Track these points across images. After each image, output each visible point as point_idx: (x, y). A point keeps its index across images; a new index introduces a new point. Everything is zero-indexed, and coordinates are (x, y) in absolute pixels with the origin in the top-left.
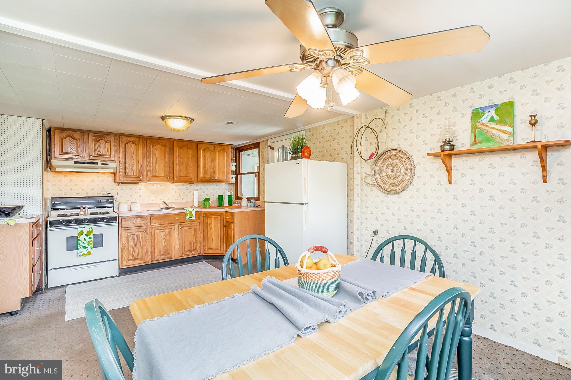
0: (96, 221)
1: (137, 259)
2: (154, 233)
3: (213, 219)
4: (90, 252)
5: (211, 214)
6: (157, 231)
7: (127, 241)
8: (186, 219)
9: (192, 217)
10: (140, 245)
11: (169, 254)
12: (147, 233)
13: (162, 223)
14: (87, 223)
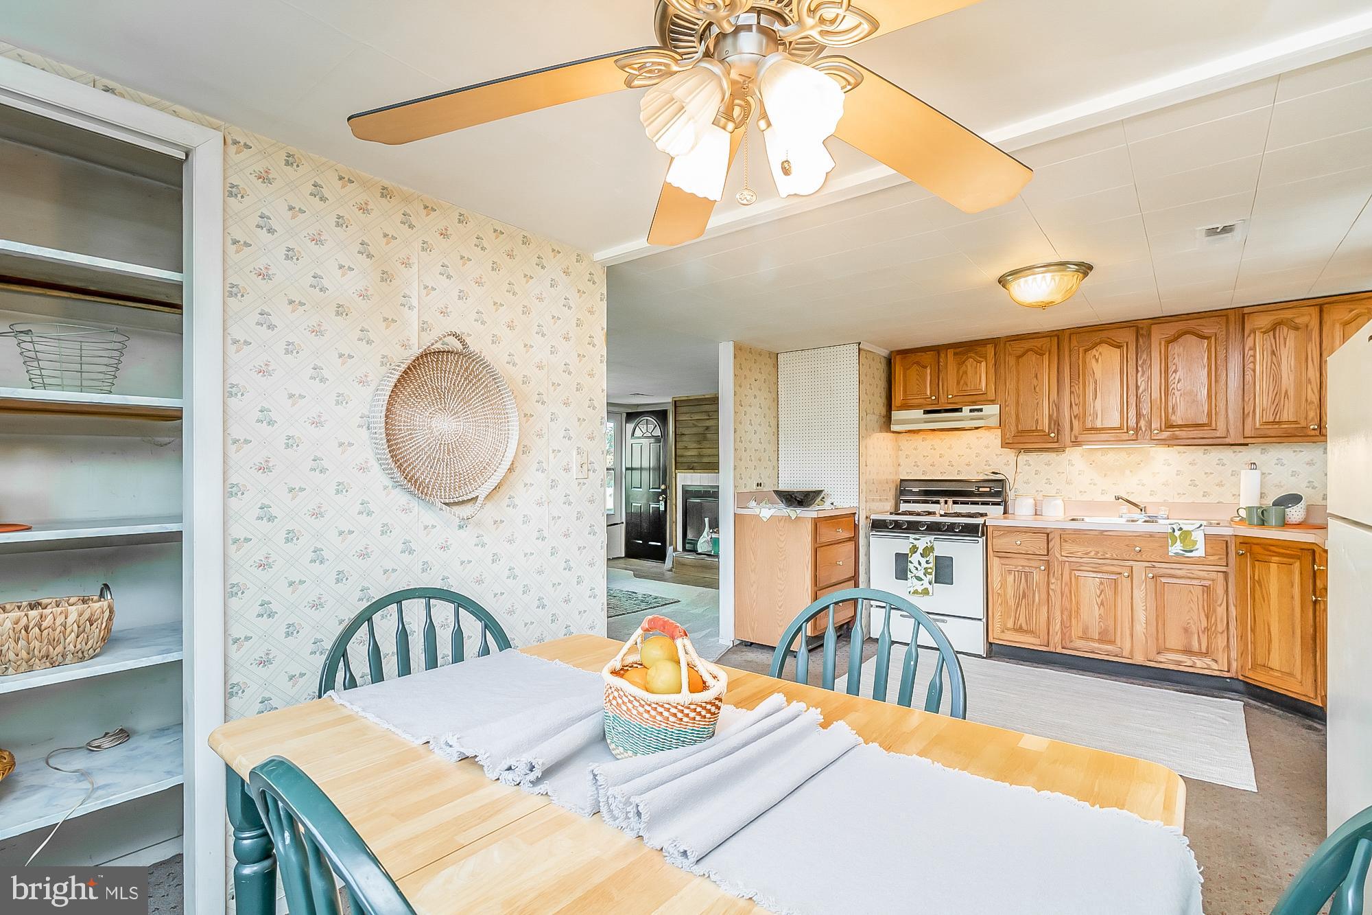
0: (940, 530)
1: (1026, 632)
2: (1071, 579)
3: (1273, 567)
4: (926, 589)
5: (1265, 549)
6: (1078, 573)
7: (1003, 584)
8: (1170, 554)
9: (1191, 551)
10: (1034, 602)
11: (1112, 642)
12: (1052, 575)
13: (1093, 554)
14: (925, 530)
